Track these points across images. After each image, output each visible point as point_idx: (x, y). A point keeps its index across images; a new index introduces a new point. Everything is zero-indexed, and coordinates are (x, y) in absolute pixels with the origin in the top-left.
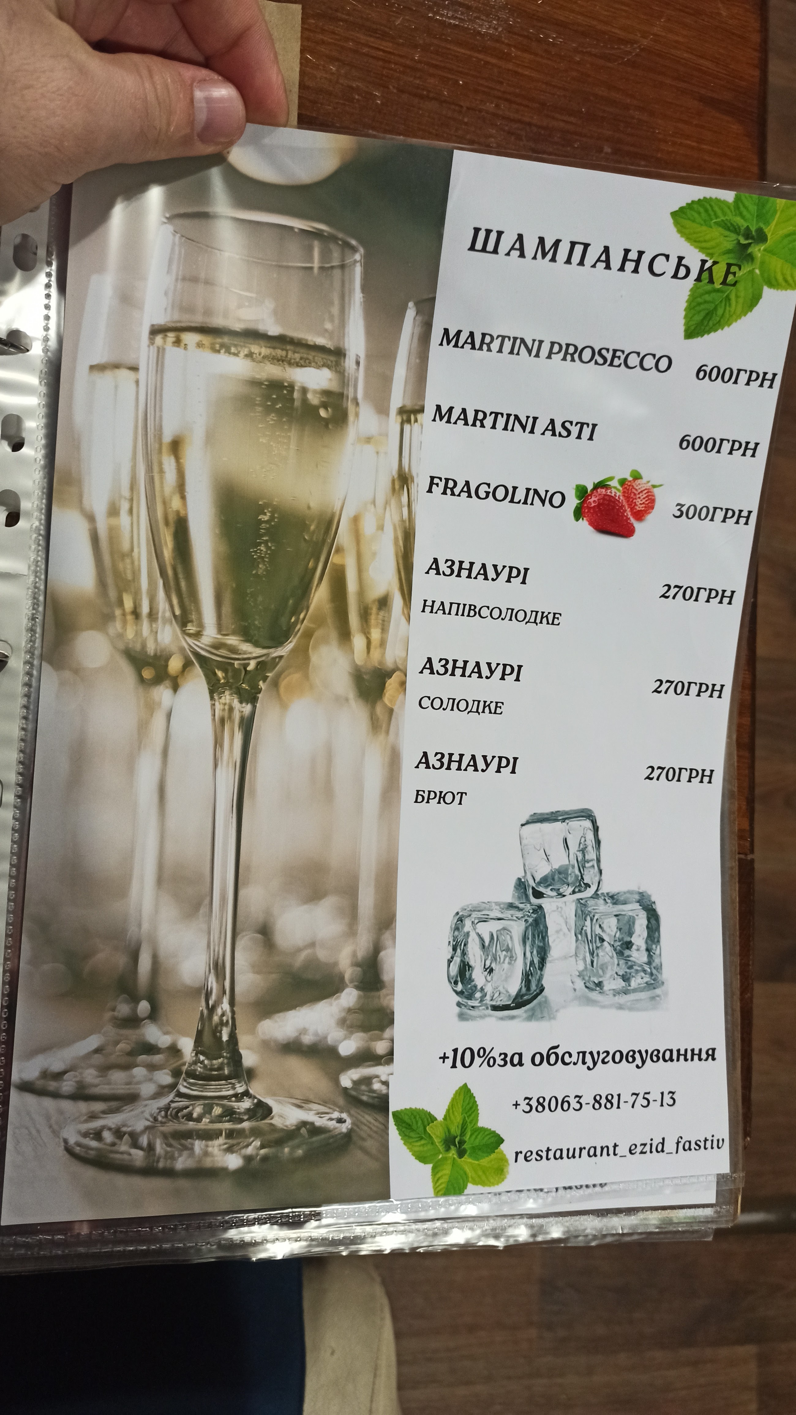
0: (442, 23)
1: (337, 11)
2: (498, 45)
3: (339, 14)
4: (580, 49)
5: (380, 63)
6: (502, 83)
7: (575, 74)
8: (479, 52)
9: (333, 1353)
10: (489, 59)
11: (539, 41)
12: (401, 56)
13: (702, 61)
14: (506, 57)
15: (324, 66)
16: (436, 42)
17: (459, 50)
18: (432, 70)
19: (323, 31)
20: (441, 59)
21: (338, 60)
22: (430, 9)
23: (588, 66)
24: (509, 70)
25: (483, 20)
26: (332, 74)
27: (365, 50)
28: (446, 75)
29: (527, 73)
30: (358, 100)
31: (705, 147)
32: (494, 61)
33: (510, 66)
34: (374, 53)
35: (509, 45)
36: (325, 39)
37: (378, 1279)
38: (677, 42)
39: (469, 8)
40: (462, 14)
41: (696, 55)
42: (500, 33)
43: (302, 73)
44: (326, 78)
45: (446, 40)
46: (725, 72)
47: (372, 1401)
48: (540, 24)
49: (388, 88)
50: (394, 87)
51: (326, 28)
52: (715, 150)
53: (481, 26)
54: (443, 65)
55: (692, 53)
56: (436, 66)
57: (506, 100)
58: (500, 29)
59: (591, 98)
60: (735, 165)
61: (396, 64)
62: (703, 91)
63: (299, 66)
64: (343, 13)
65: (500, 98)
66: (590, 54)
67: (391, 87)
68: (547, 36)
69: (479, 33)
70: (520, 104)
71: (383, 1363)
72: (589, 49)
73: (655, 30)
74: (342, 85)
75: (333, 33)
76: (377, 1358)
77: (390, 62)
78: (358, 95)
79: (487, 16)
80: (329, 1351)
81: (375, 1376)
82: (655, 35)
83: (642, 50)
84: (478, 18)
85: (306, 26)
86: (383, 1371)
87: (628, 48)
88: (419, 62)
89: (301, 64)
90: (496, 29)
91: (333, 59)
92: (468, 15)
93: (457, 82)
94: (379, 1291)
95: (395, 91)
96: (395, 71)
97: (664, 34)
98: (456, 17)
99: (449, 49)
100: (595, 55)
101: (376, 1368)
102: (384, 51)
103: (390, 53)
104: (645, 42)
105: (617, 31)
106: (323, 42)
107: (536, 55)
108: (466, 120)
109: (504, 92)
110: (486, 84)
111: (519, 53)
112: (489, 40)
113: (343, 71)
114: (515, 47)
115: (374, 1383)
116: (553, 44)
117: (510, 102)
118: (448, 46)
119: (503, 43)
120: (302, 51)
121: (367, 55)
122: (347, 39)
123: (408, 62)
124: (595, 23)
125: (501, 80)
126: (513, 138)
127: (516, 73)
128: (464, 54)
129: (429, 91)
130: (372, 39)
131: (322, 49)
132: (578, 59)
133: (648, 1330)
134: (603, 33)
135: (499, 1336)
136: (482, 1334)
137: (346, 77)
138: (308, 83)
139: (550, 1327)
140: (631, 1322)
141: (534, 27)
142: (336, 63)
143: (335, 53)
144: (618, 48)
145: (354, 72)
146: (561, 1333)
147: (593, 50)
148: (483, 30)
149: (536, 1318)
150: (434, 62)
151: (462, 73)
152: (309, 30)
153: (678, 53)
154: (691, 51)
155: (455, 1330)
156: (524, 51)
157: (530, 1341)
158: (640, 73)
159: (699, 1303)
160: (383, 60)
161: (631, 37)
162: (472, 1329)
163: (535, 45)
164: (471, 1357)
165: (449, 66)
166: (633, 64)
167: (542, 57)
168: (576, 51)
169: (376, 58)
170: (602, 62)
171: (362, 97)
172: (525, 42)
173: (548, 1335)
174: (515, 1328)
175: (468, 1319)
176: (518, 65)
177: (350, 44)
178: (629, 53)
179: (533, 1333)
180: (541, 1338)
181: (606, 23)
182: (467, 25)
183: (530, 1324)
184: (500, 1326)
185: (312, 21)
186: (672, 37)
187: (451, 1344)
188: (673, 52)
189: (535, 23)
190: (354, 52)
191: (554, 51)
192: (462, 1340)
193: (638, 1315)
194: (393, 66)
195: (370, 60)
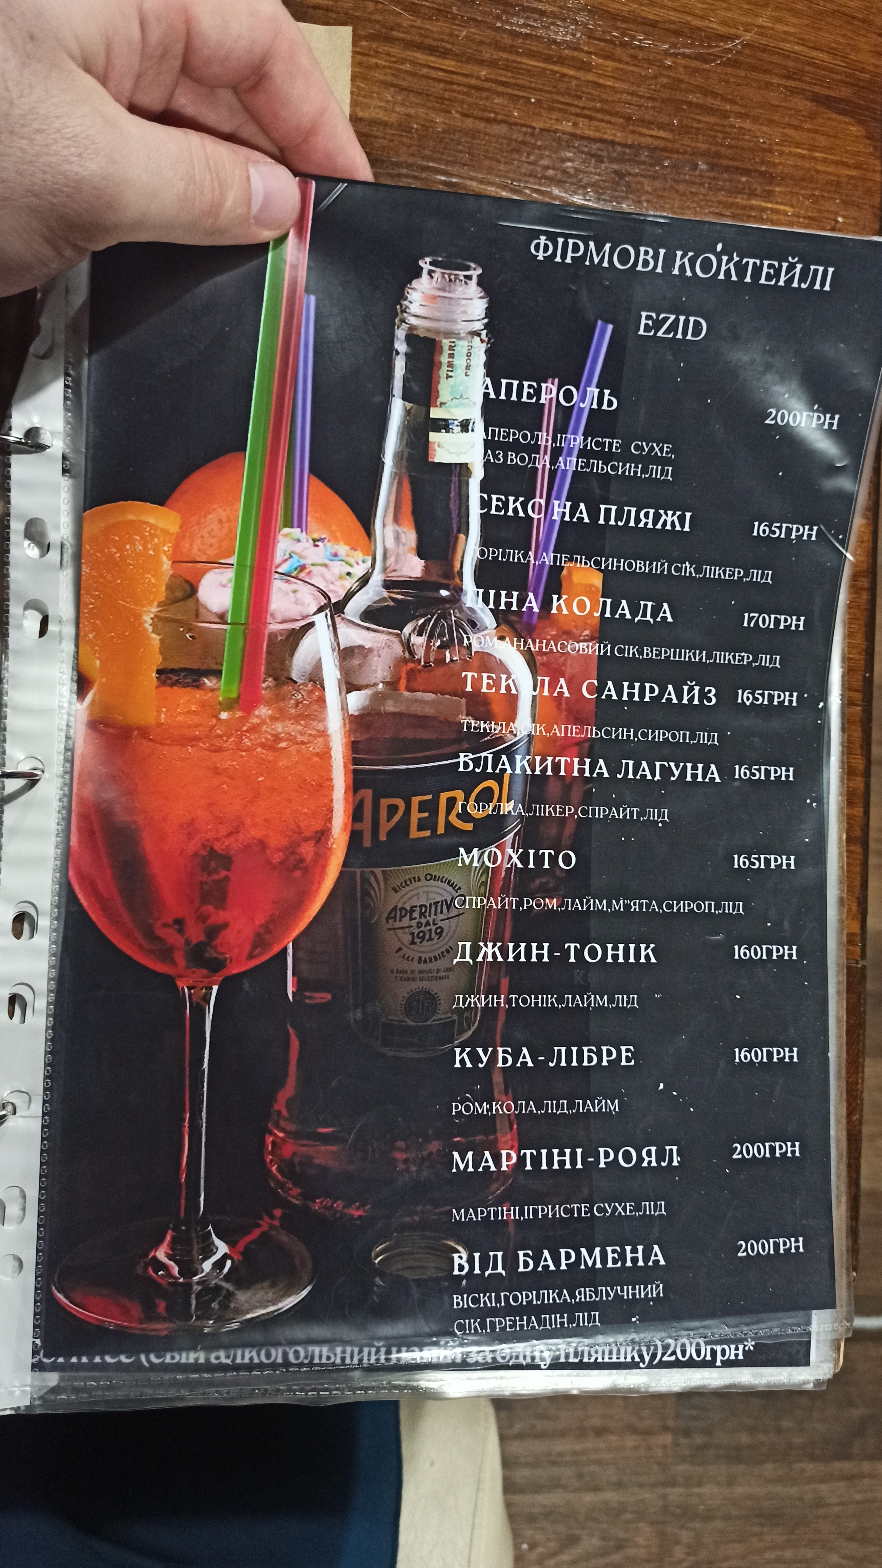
0: (512, 33)
1: (392, 29)
2: (576, 54)
3: (395, 33)
4: (672, 51)
5: (442, 85)
6: (580, 97)
7: (665, 80)
8: (555, 63)
9: (432, 1464)
10: (566, 71)
11: (623, 44)
12: (465, 75)
13: (814, 54)
14: (585, 67)
15: (378, 94)
16: (505, 55)
17: (531, 63)
18: (500, 89)
19: (377, 54)
20: (510, 75)
21: (394, 85)
22: (498, 18)
23: (681, 69)
24: (588, 82)
25: (559, 26)
26: (388, 102)
27: (425, 71)
28: (516, 92)
29: (609, 83)
30: (417, 130)
31: (817, 154)
32: (571, 72)
33: (590, 77)
34: (434, 74)
35: (589, 53)
36: (379, 62)
38: (785, 33)
39: (542, 13)
40: (535, 20)
41: (809, 47)
42: (578, 39)
44: (381, 107)
45: (517, 53)
46: (843, 64)
47: (474, 1516)
48: (624, 26)
49: (450, 113)
50: (457, 112)
51: (380, 49)
52: (830, 157)
53: (557, 33)
54: (513, 81)
55: (804, 45)
56: (504, 84)
57: (585, 116)
58: (578, 35)
59: (684, 107)
60: (854, 173)
61: (459, 84)
62: (816, 89)
63: (349, 96)
64: (399, 31)
65: (577, 115)
66: (684, 55)
67: (453, 112)
68: (633, 39)
69: (554, 42)
70: (602, 121)
72: (682, 50)
73: (761, 21)
74: (398, 113)
75: (389, 55)
76: (480, 1471)
77: (452, 83)
78: (417, 124)
79: (564, 20)
80: (428, 1462)
82: (760, 27)
83: (744, 46)
84: (553, 24)
85: (358, 50)
87: (730, 45)
88: (486, 80)
89: (352, 94)
90: (574, 35)
91: (387, 85)
92: (542, 21)
93: (529, 99)
95: (458, 116)
96: (459, 92)
97: (770, 25)
98: (529, 25)
99: (520, 63)
100: (689, 57)
101: (479, 1481)
102: (445, 71)
103: (452, 72)
104: (747, 36)
105: (715, 26)
106: (377, 66)
107: (620, 61)
108: (539, 143)
109: (583, 108)
110: (562, 99)
111: (601, 61)
112: (565, 48)
113: (399, 98)
114: (596, 54)
115: (477, 1498)
116: (641, 48)
117: (590, 118)
118: (519, 59)
119: (582, 50)
120: (355, 78)
121: (427, 77)
122: (403, 61)
123: (473, 82)
124: (689, 18)
125: (579, 93)
126: (593, 161)
127: (597, 85)
128: (537, 67)
129: (496, 113)
130: (432, 59)
131: (377, 75)
132: (669, 63)
133: (798, 1440)
134: (699, 29)
135: (630, 1441)
136: (612, 1438)
137: (403, 104)
138: (361, 114)
139: (687, 1433)
140: (779, 1431)
141: (617, 29)
142: (392, 90)
143: (389, 78)
144: (717, 46)
145: (412, 98)
146: (699, 1440)
147: (687, 51)
148: (559, 38)
149: (671, 1423)
150: (503, 79)
151: (534, 89)
152: (363, 54)
153: (788, 46)
154: (803, 42)
155: (582, 1433)
156: (606, 58)
157: (665, 1447)
158: (742, 73)
159: (856, 1413)
160: (446, 82)
161: (733, 31)
162: (600, 1432)
163: (619, 52)
164: (600, 1462)
165: (520, 82)
166: (735, 64)
167: (627, 63)
168: (666, 53)
169: (438, 80)
170: (697, 64)
171: (421, 125)
172: (607, 47)
173: (684, 1441)
174: (648, 1432)
175: (596, 1422)
176: (600, 75)
177: (407, 67)
178: (729, 50)
179: (668, 1439)
180: (676, 1444)
181: (703, 18)
182: (541, 32)
183: (665, 1429)
184: (632, 1429)
185: (364, 43)
186: (780, 27)
187: (578, 1447)
188: (781, 45)
189: (619, 24)
190: (413, 74)
191: (641, 55)
192: (591, 1443)
193: (785, 1424)
194: (456, 87)
195: (430, 83)
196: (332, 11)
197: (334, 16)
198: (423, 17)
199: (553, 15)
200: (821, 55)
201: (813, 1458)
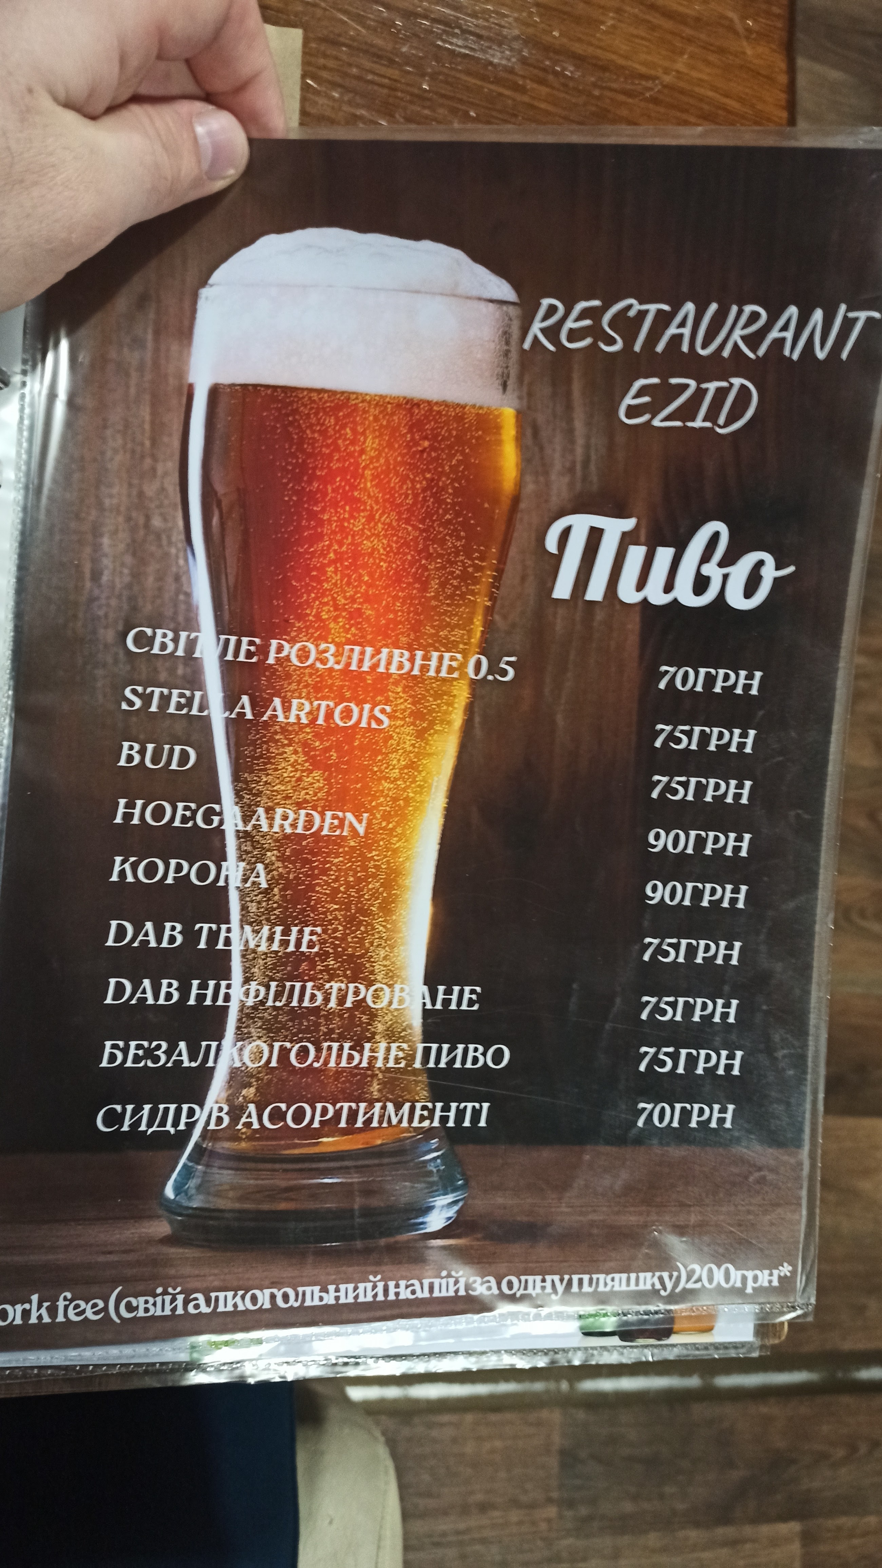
0: (452, 52)
1: (339, 35)
2: (511, 77)
3: (342, 39)
4: (599, 83)
5: (385, 91)
6: (515, 116)
7: (594, 109)
8: (492, 83)
9: (331, 1523)
10: (502, 90)
11: (556, 73)
12: (408, 84)
13: (728, 101)
14: (520, 89)
15: (325, 92)
16: (445, 71)
17: (469, 80)
18: (441, 101)
19: (325, 56)
20: (450, 89)
21: (340, 86)
22: (438, 36)
23: (607, 100)
24: (523, 103)
25: (495, 50)
26: (335, 100)
27: (370, 77)
28: (455, 105)
29: (542, 106)
32: (507, 92)
33: (526, 99)
34: (378, 79)
35: (524, 77)
36: (327, 64)
37: (382, 1439)
38: (700, 80)
39: (480, 37)
40: (473, 43)
41: (719, 93)
42: (513, 64)
43: (303, 100)
44: (328, 106)
45: (457, 70)
46: (751, 112)
48: (556, 56)
49: (395, 117)
50: (401, 117)
51: (329, 52)
53: (493, 56)
54: (452, 94)
55: (716, 91)
56: (443, 96)
58: (513, 60)
61: (402, 91)
63: (299, 92)
64: (346, 38)
66: (610, 89)
67: (397, 116)
68: (564, 69)
69: (491, 63)
71: (388, 1533)
72: (608, 84)
73: (678, 66)
74: (345, 112)
75: (336, 58)
76: (381, 1527)
77: (397, 90)
78: (363, 124)
79: (500, 44)
80: (327, 1520)
82: (678, 72)
83: (664, 86)
84: (490, 48)
85: (307, 50)
86: (387, 1543)
87: (649, 84)
88: (429, 91)
89: (302, 89)
90: (509, 60)
91: (334, 85)
92: (479, 45)
93: (468, 113)
94: (383, 1451)
95: (402, 121)
96: (402, 99)
97: (686, 71)
98: (467, 47)
99: (459, 79)
100: (615, 90)
101: (380, 1539)
102: (390, 79)
103: (395, 81)
104: (667, 79)
105: (637, 66)
106: (325, 68)
107: (553, 88)
110: (499, 116)
111: (535, 86)
112: (501, 71)
113: (346, 98)
114: (530, 79)
115: (377, 1556)
116: (571, 78)
118: (458, 75)
119: (516, 74)
120: (304, 76)
121: (372, 82)
122: (350, 65)
123: (416, 91)
124: (614, 57)
125: (515, 112)
127: (532, 106)
128: (475, 84)
130: (378, 66)
131: (325, 74)
132: (597, 94)
133: (681, 1506)
134: (623, 67)
135: (514, 1516)
136: (496, 1513)
137: (350, 103)
138: (309, 109)
139: (571, 1504)
140: (661, 1497)
141: (550, 59)
142: (339, 90)
143: (338, 79)
144: (639, 84)
145: (358, 100)
146: (584, 1511)
147: (612, 85)
148: (496, 61)
149: (555, 1495)
150: (443, 92)
151: (472, 103)
152: (310, 55)
153: (702, 91)
154: (714, 89)
155: (465, 1510)
156: (542, 82)
157: (549, 1521)
158: (662, 110)
159: (736, 1475)
160: (390, 88)
161: (653, 72)
162: (483, 1508)
163: (551, 77)
164: (483, 1541)
165: (459, 96)
166: (655, 101)
167: (558, 90)
168: (595, 85)
169: (382, 86)
170: (622, 98)
172: (541, 74)
173: (569, 1514)
174: (532, 1506)
175: (479, 1497)
176: (534, 98)
177: (354, 70)
178: (651, 89)
179: (552, 1511)
180: (561, 1517)
181: (626, 58)
182: (478, 55)
183: (550, 1501)
184: (515, 1503)
185: (313, 45)
186: (695, 74)
187: (462, 1526)
188: (697, 89)
189: (551, 55)
190: (358, 78)
191: (571, 84)
192: (473, 1521)
193: (669, 1490)
194: (399, 94)
195: (376, 88)
196: (282, 12)
197: (285, 17)
198: (368, 28)
199: (489, 39)
201: (697, 1525)
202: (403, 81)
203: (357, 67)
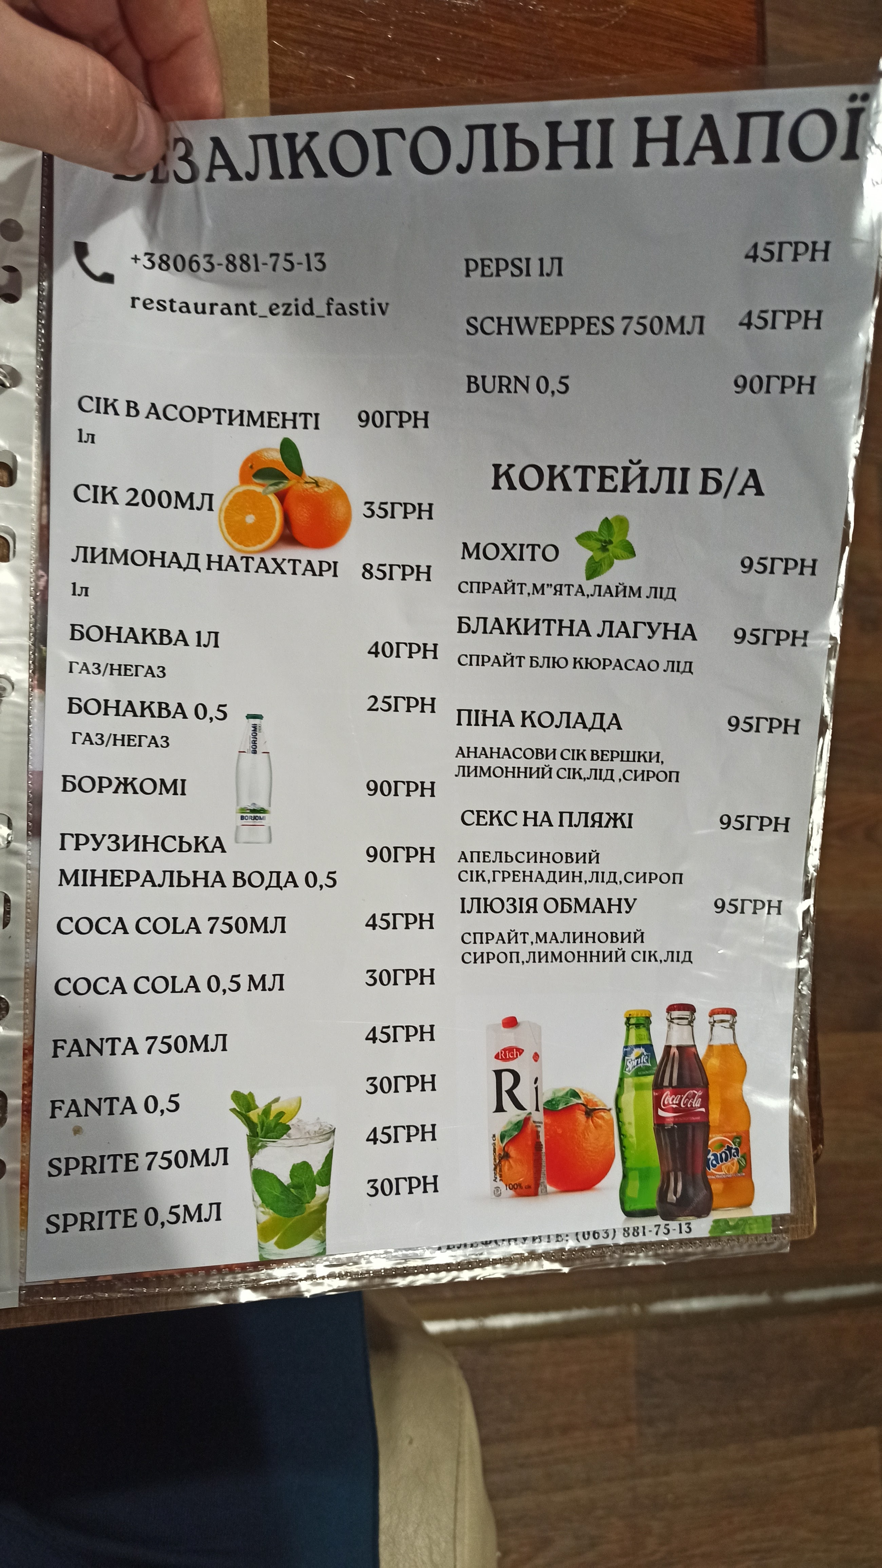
2: (474, 17)
4: (563, 15)
5: (352, 44)
6: (482, 56)
7: (558, 41)
8: (457, 25)
9: (411, 1442)
10: (467, 32)
11: (519, 9)
12: (373, 36)
13: (695, 19)
14: (485, 29)
15: (292, 52)
16: (409, 18)
17: (434, 24)
18: (407, 49)
19: (289, 15)
20: (415, 35)
21: (306, 43)
23: (573, 31)
24: (489, 42)
26: (302, 59)
27: (336, 31)
28: (423, 52)
29: (508, 44)
30: (331, 85)
32: (472, 34)
33: (490, 38)
34: (342, 33)
35: (487, 16)
36: (292, 22)
41: (686, 12)
42: (477, 4)
43: (272, 61)
44: (295, 64)
45: (420, 16)
46: (718, 28)
47: (456, 1490)
49: (362, 70)
50: (368, 69)
51: (291, 11)
54: (418, 41)
56: (410, 44)
57: (488, 74)
59: (579, 66)
61: (368, 43)
62: (696, 50)
65: (481, 73)
66: (575, 19)
67: (365, 69)
68: (527, 3)
69: (455, 5)
70: (503, 78)
71: (466, 1449)
72: (573, 14)
74: (313, 69)
75: (300, 16)
76: (459, 1444)
77: (362, 42)
78: (331, 79)
80: (407, 1442)
81: (458, 1463)
83: (629, 11)
85: (272, 11)
86: (467, 1458)
87: (615, 10)
88: (394, 40)
89: (270, 51)
91: (300, 43)
93: (435, 58)
95: (369, 73)
96: (368, 51)
99: (424, 24)
100: (580, 21)
101: (459, 1455)
102: (354, 31)
103: (362, 33)
106: (289, 27)
107: (517, 24)
109: (486, 67)
110: (465, 59)
111: (498, 23)
112: (465, 12)
113: (313, 56)
114: (494, 18)
115: (457, 1471)
116: (535, 12)
117: (493, 76)
118: (422, 21)
119: (480, 14)
120: (271, 38)
121: (337, 37)
122: (315, 22)
123: (381, 41)
125: (481, 53)
127: (498, 45)
128: (440, 29)
129: (405, 71)
130: (341, 20)
131: (289, 33)
132: (562, 26)
133: (758, 1419)
135: (596, 1435)
136: (577, 1434)
137: (317, 60)
138: (277, 71)
139: (651, 1422)
140: (739, 1410)
142: (305, 48)
143: (302, 37)
144: (605, 11)
145: (325, 56)
146: (663, 1428)
147: (577, 15)
149: (634, 1414)
150: (408, 39)
151: (438, 49)
152: (275, 15)
153: (667, 11)
154: (680, 8)
155: (547, 1432)
156: (505, 19)
157: (630, 1438)
158: (630, 36)
159: (811, 1386)
160: (356, 41)
163: (514, 14)
164: (567, 1460)
165: (424, 42)
166: (622, 27)
167: (523, 26)
168: (559, 17)
169: (347, 39)
170: (587, 27)
171: (335, 81)
172: (504, 11)
173: (648, 1431)
174: (613, 1426)
175: (561, 1419)
176: (498, 37)
177: (319, 26)
178: (616, 15)
180: (641, 1434)
183: (629, 1420)
184: (596, 1424)
187: (544, 1447)
188: (663, 10)
190: (323, 34)
191: (536, 18)
192: (557, 1442)
193: (745, 1403)
194: (365, 46)
195: (341, 42)
200: (700, 21)
201: (774, 1435)
202: (368, 32)
203: (321, 22)
